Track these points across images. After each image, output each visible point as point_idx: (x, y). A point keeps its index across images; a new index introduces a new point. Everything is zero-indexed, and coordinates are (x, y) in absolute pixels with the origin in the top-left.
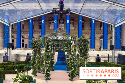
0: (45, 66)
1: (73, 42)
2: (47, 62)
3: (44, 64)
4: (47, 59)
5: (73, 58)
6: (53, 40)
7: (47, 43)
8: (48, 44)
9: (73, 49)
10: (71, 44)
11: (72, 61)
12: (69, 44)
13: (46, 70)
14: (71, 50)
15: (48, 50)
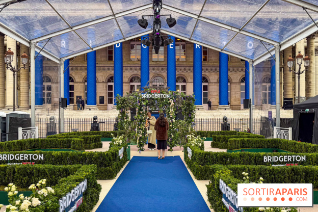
0: (138, 133)
1: (172, 101)
2: (139, 127)
3: (136, 130)
4: (140, 123)
5: (172, 121)
6: (146, 99)
7: (139, 102)
8: (141, 104)
9: (173, 110)
10: (170, 103)
11: (171, 126)
12: (167, 103)
13: (138, 138)
14: (169, 111)
15: (141, 112)
